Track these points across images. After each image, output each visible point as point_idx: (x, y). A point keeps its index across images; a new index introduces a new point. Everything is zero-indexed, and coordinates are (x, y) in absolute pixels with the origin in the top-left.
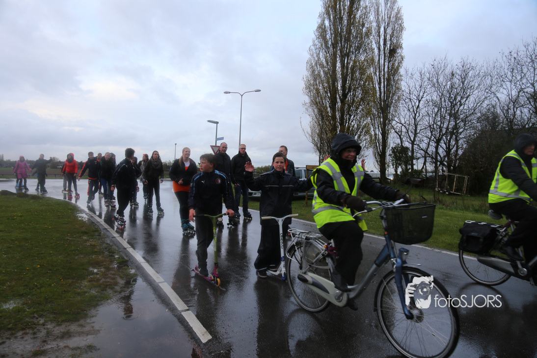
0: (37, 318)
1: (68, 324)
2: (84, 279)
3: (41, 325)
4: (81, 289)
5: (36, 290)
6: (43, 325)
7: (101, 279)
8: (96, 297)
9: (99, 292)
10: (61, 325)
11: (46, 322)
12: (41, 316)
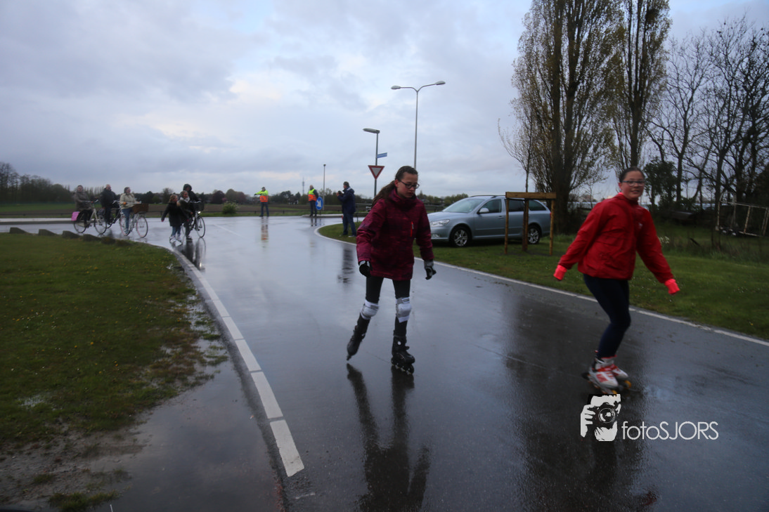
0: (60, 424)
1: (101, 434)
2: (149, 364)
3: (62, 434)
4: (139, 379)
5: (76, 380)
6: (66, 434)
7: (172, 364)
8: (155, 392)
9: (162, 385)
10: (90, 435)
11: (69, 429)
12: (67, 420)
